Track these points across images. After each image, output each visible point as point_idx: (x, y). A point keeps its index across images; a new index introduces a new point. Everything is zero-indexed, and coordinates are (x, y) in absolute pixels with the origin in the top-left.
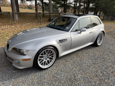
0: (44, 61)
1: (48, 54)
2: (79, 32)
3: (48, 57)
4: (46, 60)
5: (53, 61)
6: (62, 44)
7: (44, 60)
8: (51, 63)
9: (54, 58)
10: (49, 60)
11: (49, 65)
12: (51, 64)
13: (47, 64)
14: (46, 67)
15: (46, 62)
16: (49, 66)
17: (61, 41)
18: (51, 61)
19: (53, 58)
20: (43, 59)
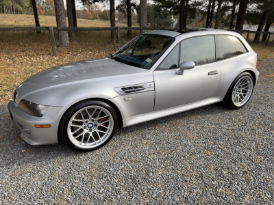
0: (84, 134)
1: (93, 117)
2: (178, 70)
3: (96, 125)
4: (90, 130)
5: (108, 134)
6: (130, 96)
7: (86, 131)
8: (102, 140)
9: (110, 128)
10: (98, 131)
11: (97, 143)
12: (102, 142)
13: (91, 140)
14: (88, 146)
15: (91, 135)
16: (97, 145)
17: (127, 90)
18: (102, 135)
19: (108, 128)
20: (81, 127)
